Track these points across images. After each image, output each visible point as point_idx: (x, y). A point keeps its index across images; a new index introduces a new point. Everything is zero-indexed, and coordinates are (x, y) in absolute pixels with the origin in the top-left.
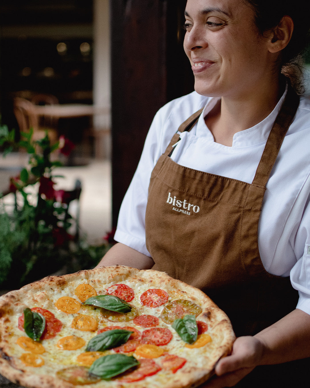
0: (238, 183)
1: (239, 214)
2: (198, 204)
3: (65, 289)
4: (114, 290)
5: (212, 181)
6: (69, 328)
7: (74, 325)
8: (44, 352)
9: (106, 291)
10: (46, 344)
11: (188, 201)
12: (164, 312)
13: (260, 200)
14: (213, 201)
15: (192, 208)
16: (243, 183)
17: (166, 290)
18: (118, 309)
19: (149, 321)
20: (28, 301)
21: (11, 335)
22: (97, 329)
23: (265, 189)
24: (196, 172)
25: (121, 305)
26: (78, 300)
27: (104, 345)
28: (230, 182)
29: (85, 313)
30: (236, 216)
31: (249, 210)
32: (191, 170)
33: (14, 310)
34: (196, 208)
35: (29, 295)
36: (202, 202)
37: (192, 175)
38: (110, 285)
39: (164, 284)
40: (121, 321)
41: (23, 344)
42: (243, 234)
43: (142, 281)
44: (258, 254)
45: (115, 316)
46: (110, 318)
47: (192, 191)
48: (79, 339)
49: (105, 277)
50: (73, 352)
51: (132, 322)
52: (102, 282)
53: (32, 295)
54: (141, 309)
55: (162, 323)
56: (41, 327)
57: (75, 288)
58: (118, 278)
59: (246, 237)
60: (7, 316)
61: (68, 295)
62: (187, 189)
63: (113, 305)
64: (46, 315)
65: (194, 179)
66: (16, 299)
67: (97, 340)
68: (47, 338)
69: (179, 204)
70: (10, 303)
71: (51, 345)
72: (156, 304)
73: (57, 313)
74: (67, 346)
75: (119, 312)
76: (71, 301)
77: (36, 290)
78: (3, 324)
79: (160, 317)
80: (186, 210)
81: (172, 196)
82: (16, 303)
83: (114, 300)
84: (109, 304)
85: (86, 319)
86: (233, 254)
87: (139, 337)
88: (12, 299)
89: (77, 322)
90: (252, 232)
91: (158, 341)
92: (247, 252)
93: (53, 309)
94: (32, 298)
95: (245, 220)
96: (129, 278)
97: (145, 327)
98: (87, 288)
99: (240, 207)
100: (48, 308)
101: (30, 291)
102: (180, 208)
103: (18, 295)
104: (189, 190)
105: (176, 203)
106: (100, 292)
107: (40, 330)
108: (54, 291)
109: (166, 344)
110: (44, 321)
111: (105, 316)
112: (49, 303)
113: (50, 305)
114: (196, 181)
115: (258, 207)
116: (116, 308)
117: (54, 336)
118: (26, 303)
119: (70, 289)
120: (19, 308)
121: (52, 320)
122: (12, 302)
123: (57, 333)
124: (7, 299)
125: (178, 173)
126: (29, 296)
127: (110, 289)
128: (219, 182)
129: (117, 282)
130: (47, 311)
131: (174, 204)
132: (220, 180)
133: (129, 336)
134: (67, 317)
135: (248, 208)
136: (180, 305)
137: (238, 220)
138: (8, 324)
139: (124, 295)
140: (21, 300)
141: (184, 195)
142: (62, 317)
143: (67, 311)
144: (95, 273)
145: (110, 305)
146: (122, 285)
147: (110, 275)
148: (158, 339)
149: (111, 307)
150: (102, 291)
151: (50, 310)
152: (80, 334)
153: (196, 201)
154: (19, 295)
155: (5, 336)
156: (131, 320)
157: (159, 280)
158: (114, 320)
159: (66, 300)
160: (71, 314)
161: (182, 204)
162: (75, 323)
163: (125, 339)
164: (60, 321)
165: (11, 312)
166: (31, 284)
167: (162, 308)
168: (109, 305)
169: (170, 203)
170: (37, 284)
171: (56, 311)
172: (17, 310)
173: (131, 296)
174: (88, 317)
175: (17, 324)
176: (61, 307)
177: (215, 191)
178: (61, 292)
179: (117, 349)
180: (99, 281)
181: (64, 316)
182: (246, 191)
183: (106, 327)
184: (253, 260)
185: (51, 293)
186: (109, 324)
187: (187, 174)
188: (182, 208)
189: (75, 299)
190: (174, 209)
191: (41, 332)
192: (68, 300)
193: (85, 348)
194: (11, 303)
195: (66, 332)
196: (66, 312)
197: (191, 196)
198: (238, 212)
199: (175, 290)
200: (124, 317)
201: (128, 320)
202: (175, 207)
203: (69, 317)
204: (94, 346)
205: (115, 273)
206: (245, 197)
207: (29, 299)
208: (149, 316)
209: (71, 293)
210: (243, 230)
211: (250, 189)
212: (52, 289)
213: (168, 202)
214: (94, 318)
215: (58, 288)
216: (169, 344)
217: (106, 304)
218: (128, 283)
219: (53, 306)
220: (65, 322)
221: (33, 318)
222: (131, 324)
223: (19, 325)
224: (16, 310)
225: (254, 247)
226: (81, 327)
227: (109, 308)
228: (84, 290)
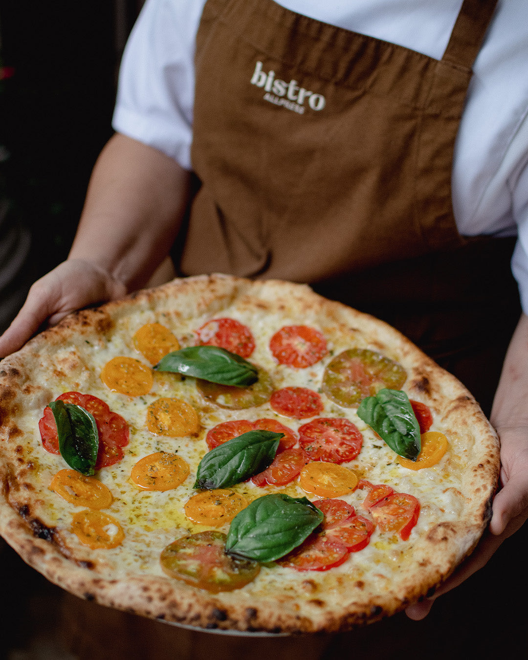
0: (411, 55)
1: (413, 122)
2: (320, 92)
3: (113, 338)
4: (212, 334)
5: (355, 46)
6: (144, 433)
7: (154, 424)
8: (111, 500)
9: (196, 337)
10: (109, 477)
11: (300, 85)
12: (327, 380)
13: (459, 97)
14: (353, 88)
15: (307, 99)
16: (422, 56)
17: (317, 327)
18: (235, 381)
19: (304, 404)
20: (45, 378)
21: (34, 467)
22: (201, 428)
23: (471, 73)
24: (322, 26)
25: (238, 369)
26: (144, 361)
27: (233, 472)
28: (392, 54)
29: (166, 391)
30: (407, 126)
31: (436, 117)
32: (311, 21)
33: (25, 404)
34: (317, 101)
35: (43, 361)
36: (331, 89)
37: (313, 32)
38: (201, 321)
39: (311, 313)
40: (246, 407)
41: (67, 488)
42: (421, 164)
43: (263, 306)
44: (451, 207)
45: (229, 395)
46: (221, 400)
47: (312, 63)
48: (173, 460)
49: (189, 305)
50: (172, 493)
51: (268, 406)
52: (185, 315)
53: (51, 361)
54: (277, 373)
55: (329, 407)
56: (90, 439)
57: (132, 334)
58: (216, 304)
59: (427, 171)
60: (12, 420)
61: (122, 352)
62: (299, 59)
63: (223, 372)
64: (93, 406)
65: (317, 39)
66: (22, 376)
67: (215, 461)
68: (108, 465)
69: (280, 87)
70: (13, 389)
71: (119, 480)
72: (306, 360)
73: (111, 397)
74: (154, 482)
75: (237, 386)
76: (130, 365)
77: (56, 346)
78: (9, 441)
79: (321, 391)
80: (295, 102)
81: (266, 70)
82: (24, 387)
83: (223, 358)
84: (214, 369)
85: (173, 406)
86: (398, 205)
87: (295, 444)
88: (16, 380)
89: (158, 417)
90: (440, 162)
91: (337, 451)
92: (428, 202)
93: (98, 388)
94: (51, 368)
95: (426, 136)
96: (238, 303)
97: (300, 419)
98: (156, 333)
99: (416, 109)
100: (89, 389)
101: (43, 352)
102: (280, 98)
103: (22, 365)
104: (303, 62)
105: (273, 85)
106: (185, 339)
107: (91, 449)
108: (92, 346)
109: (355, 458)
110: (94, 426)
111: (211, 397)
112: (90, 377)
113: (92, 381)
114: (321, 45)
115: (454, 112)
116: (232, 379)
117: (120, 456)
118: (42, 383)
119: (123, 337)
120: (33, 397)
121: (107, 419)
122: (17, 385)
123: (123, 449)
124: (5, 380)
125: (281, 25)
126: (45, 364)
127: (205, 331)
128: (370, 51)
129: (215, 312)
130: (93, 398)
131: (268, 88)
132: (373, 45)
133: (276, 447)
134: (132, 404)
135: (431, 111)
136: (357, 360)
137: (410, 136)
138: (19, 441)
139: (235, 342)
140: (31, 376)
141: (292, 72)
142: (122, 407)
143: (131, 391)
144: (167, 296)
145: (218, 372)
146: (226, 320)
147: (201, 301)
148: (335, 446)
149: (220, 376)
150: (188, 337)
151: (93, 393)
152: (171, 445)
153: (317, 85)
154: (25, 364)
155: (23, 473)
156: (265, 401)
157: (300, 304)
158: (230, 405)
159: (122, 366)
160: (138, 398)
161: (287, 89)
162: (154, 420)
163: (270, 452)
164: (122, 419)
165: (17, 410)
166: (43, 333)
167: (320, 370)
168: (215, 373)
169: (261, 84)
170: (56, 332)
171: (106, 392)
172: (30, 404)
173: (248, 344)
174: (176, 402)
175: (38, 437)
176: (115, 383)
177: (359, 68)
178: (106, 348)
179: (261, 477)
180: (178, 314)
181: (126, 403)
182: (429, 74)
183: (220, 423)
184: (439, 219)
185: (87, 350)
186: (223, 416)
187: (302, 29)
188: (285, 97)
189: (138, 361)
190: (267, 97)
191: (95, 453)
192: (124, 363)
193: (194, 480)
194: (17, 390)
195: (141, 444)
196: (128, 393)
197: (307, 74)
198: (411, 117)
199: (335, 325)
200: (247, 397)
201: (258, 403)
202: (272, 93)
203: (135, 404)
204: (211, 476)
205: (208, 295)
206: (426, 88)
207: (45, 371)
208: (298, 390)
209: (128, 346)
210: (421, 156)
211: (438, 70)
212: (88, 342)
213: (254, 80)
214: (186, 401)
215: (100, 340)
216: (360, 457)
217: (210, 370)
218: (235, 314)
219: (98, 381)
220: (132, 419)
221: (71, 420)
222: (267, 412)
223: (44, 441)
224: (28, 404)
225: (443, 193)
226: (170, 428)
227: (217, 379)
228: (154, 337)
